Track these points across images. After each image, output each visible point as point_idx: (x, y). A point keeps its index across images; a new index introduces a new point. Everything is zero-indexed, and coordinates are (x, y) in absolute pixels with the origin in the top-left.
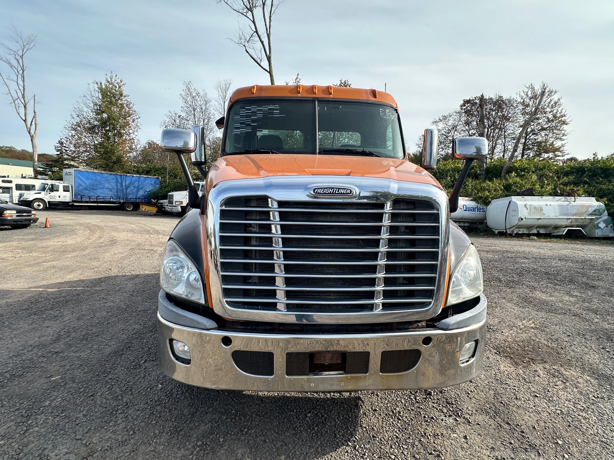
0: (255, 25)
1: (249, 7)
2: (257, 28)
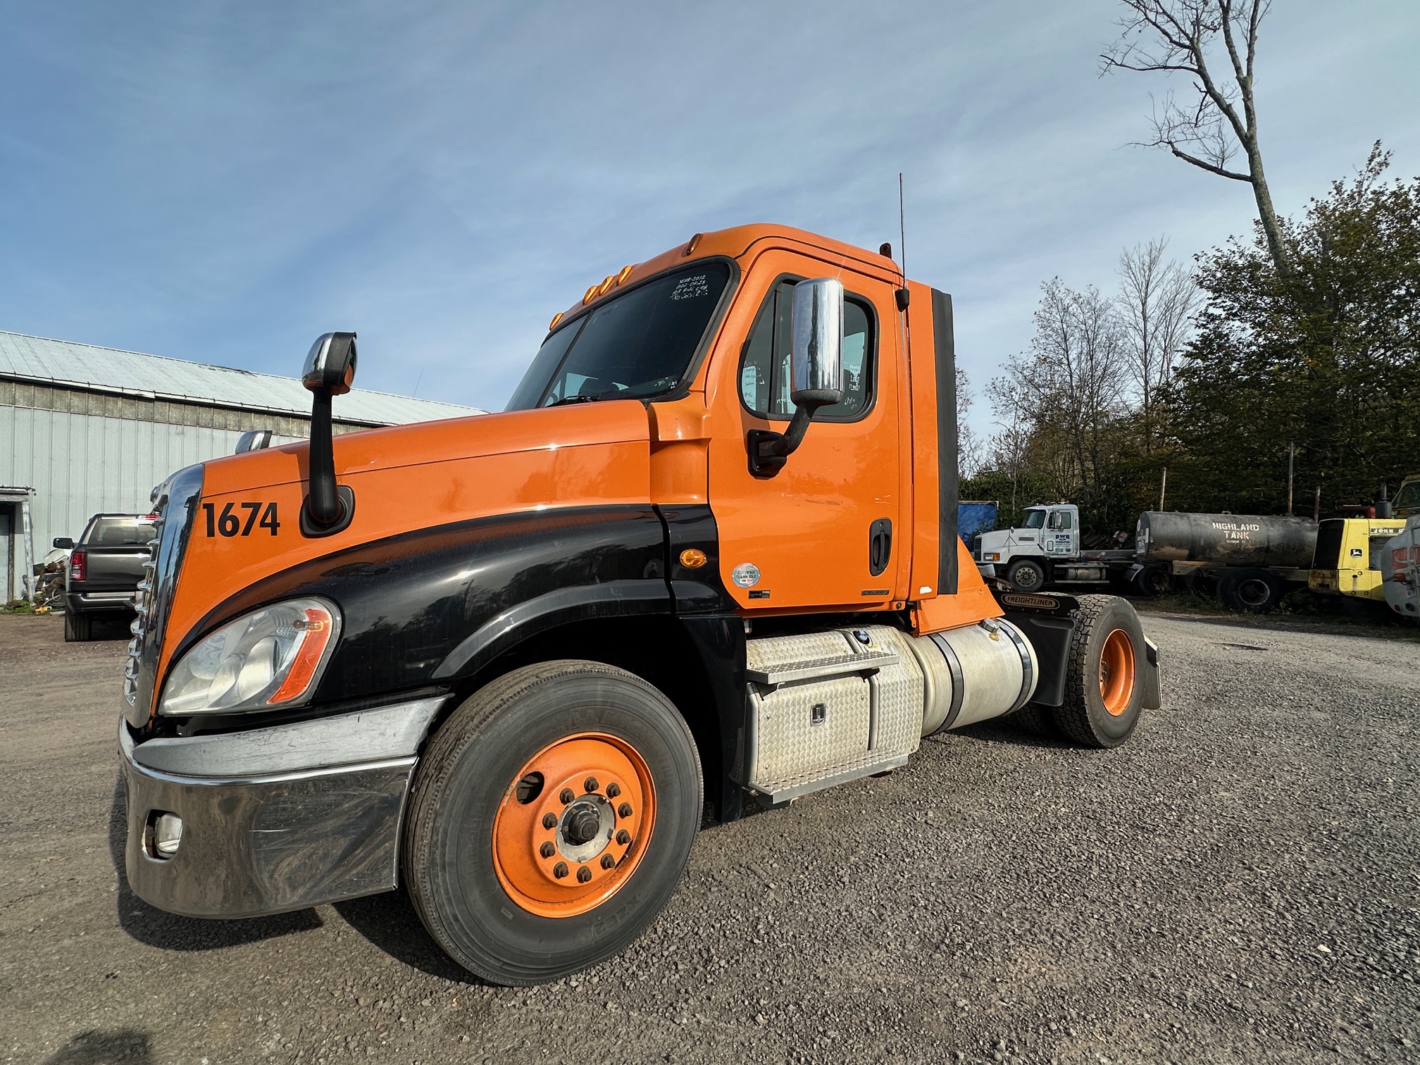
0: (1204, 77)
2: (1212, 80)
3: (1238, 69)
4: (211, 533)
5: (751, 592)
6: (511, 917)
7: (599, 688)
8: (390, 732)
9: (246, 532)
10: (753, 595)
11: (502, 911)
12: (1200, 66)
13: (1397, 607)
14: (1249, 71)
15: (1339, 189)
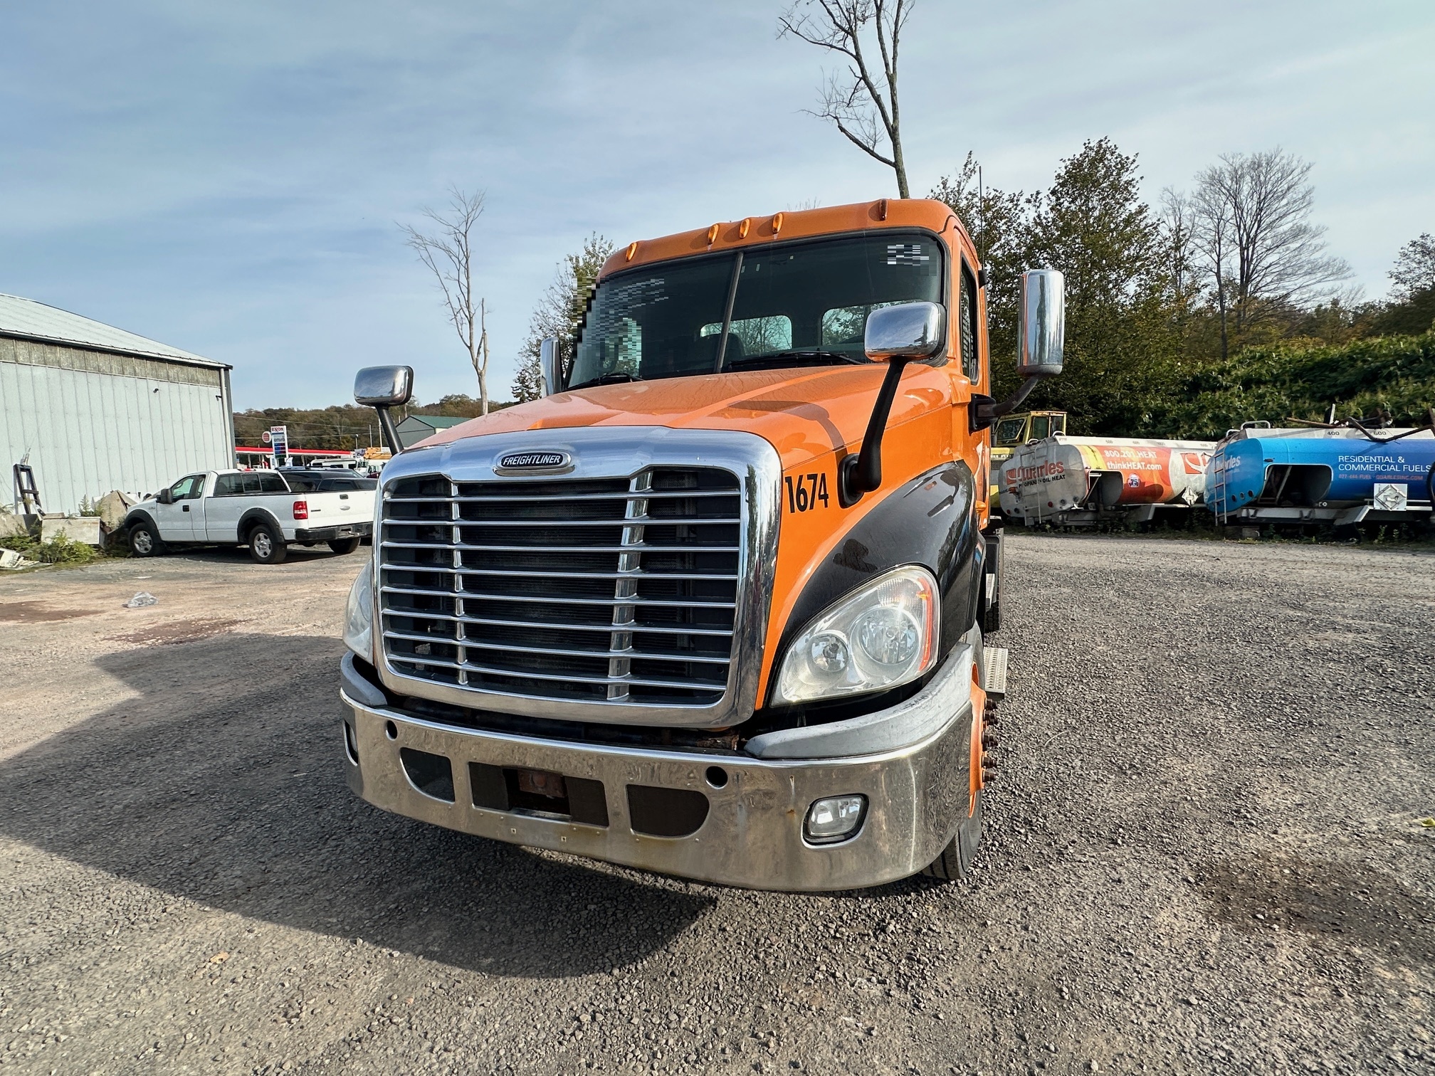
0: (860, 64)
1: (847, 27)
2: (866, 68)
3: (887, 65)
4: (793, 511)
9: (812, 507)
12: (857, 53)
13: (1009, 511)
14: (894, 69)
15: (944, 184)
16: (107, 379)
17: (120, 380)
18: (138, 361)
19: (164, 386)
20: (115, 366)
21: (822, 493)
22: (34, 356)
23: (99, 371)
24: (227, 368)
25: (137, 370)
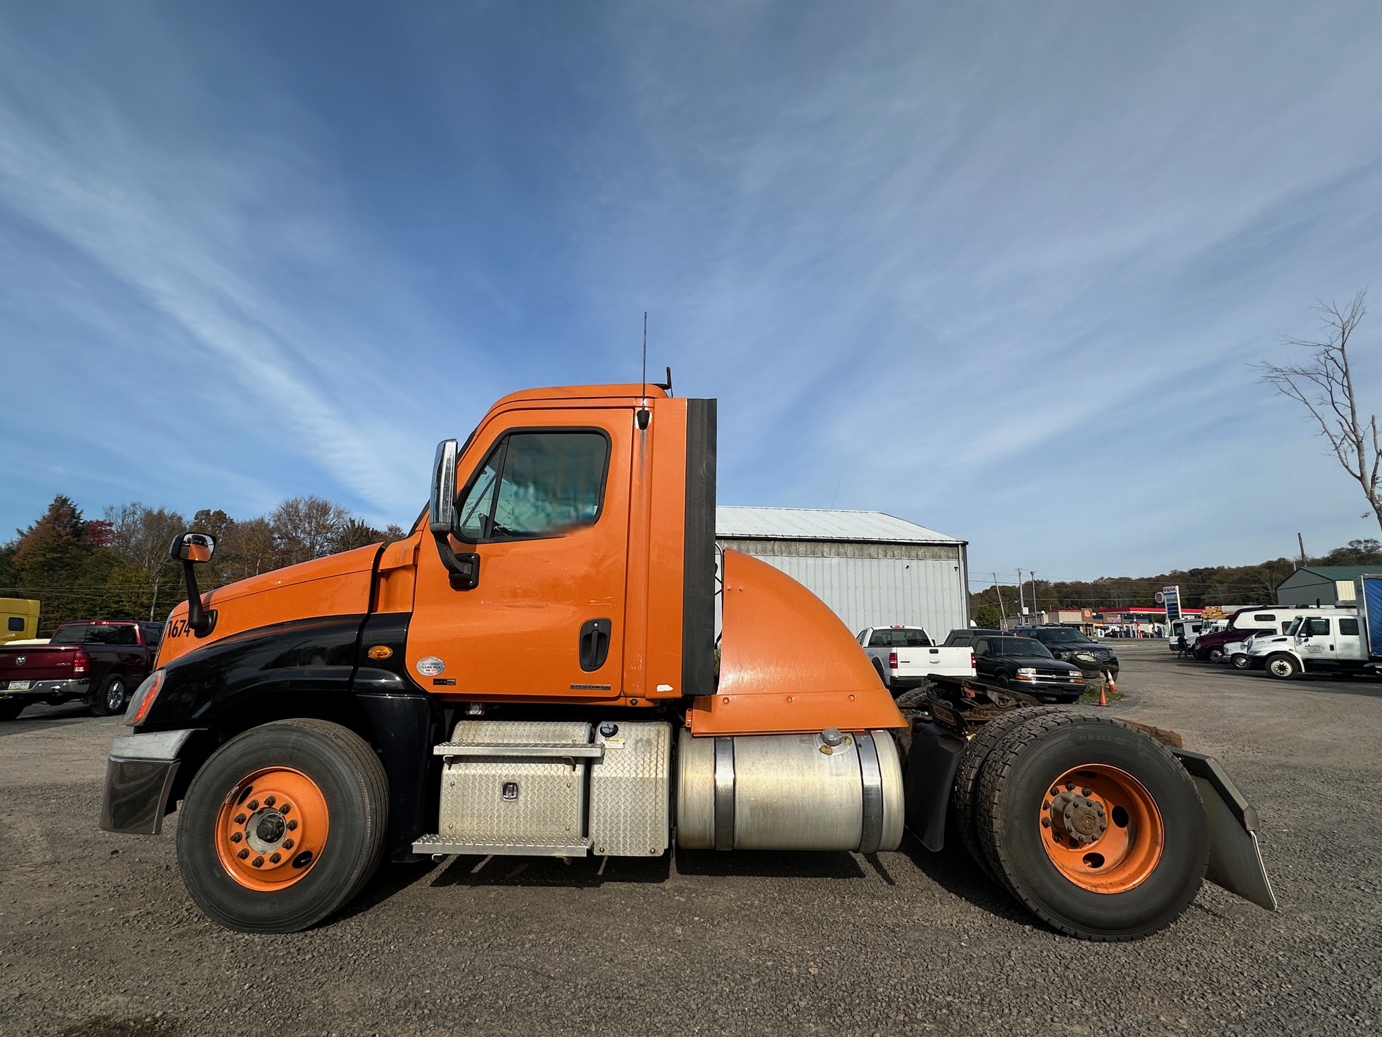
4: (169, 637)
5: (435, 680)
6: (218, 876)
7: (293, 737)
8: (166, 745)
9: (179, 636)
10: (437, 682)
11: (214, 870)
16: (875, 562)
17: (884, 562)
18: (896, 547)
19: (914, 563)
20: (880, 551)
21: (187, 629)
22: (833, 551)
23: (871, 557)
24: (965, 544)
25: (896, 554)
